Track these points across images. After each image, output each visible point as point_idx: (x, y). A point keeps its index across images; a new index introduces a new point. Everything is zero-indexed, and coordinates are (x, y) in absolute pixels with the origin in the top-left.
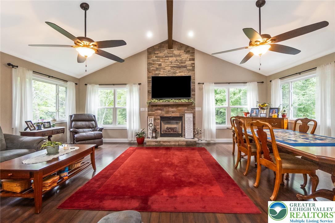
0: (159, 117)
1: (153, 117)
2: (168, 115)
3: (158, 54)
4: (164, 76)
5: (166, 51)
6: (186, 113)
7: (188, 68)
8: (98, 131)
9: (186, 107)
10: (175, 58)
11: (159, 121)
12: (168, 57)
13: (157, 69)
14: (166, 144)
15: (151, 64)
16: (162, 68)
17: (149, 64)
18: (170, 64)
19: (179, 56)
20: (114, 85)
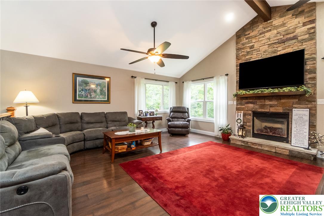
0: (250, 112)
1: (242, 112)
2: (263, 110)
3: (249, 34)
4: (257, 59)
5: (261, 27)
6: (296, 108)
7: (299, 38)
8: (187, 122)
9: (295, 98)
10: (275, 31)
11: (250, 117)
12: (264, 33)
13: (248, 52)
14: (256, 147)
15: (241, 49)
16: (255, 50)
17: (238, 50)
18: (266, 41)
19: (283, 25)
20: (203, 79)
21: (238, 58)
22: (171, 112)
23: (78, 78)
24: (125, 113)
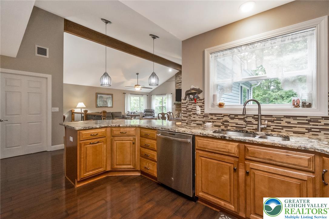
1: (177, 111)
8: (153, 117)
17: (176, 83)
20: (162, 95)
21: (176, 87)
22: (144, 112)
23: (98, 95)
24: (120, 113)
